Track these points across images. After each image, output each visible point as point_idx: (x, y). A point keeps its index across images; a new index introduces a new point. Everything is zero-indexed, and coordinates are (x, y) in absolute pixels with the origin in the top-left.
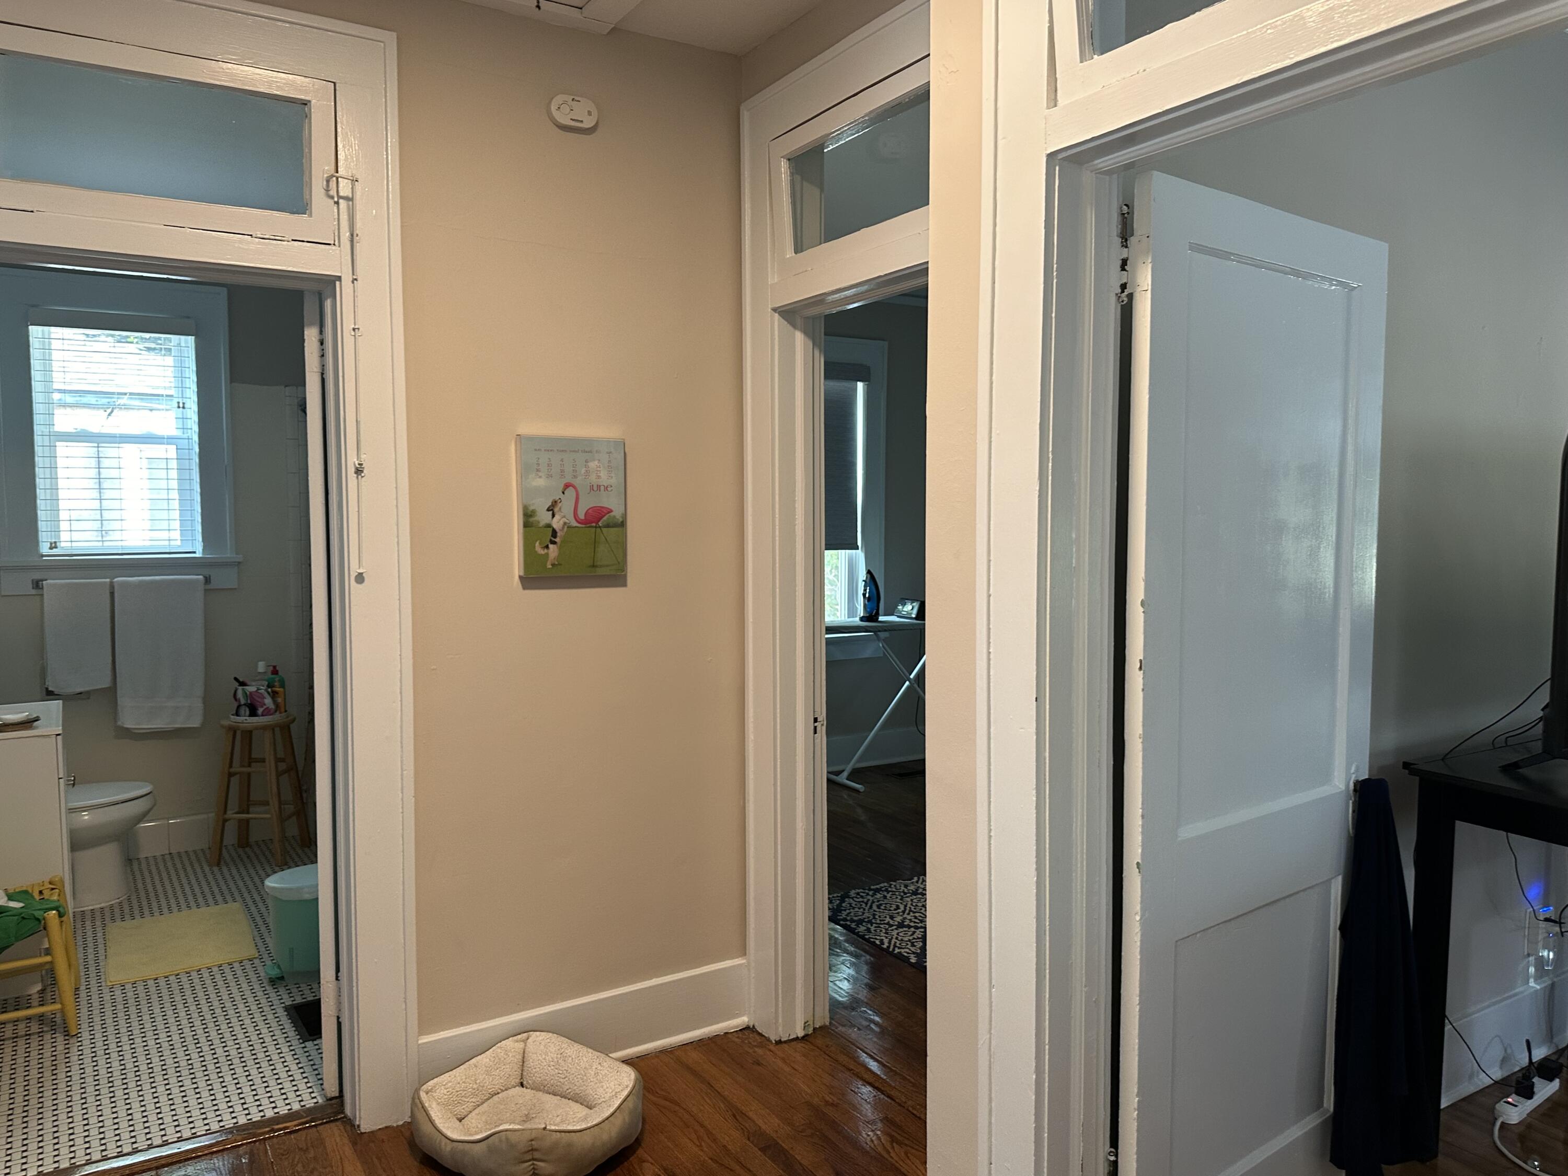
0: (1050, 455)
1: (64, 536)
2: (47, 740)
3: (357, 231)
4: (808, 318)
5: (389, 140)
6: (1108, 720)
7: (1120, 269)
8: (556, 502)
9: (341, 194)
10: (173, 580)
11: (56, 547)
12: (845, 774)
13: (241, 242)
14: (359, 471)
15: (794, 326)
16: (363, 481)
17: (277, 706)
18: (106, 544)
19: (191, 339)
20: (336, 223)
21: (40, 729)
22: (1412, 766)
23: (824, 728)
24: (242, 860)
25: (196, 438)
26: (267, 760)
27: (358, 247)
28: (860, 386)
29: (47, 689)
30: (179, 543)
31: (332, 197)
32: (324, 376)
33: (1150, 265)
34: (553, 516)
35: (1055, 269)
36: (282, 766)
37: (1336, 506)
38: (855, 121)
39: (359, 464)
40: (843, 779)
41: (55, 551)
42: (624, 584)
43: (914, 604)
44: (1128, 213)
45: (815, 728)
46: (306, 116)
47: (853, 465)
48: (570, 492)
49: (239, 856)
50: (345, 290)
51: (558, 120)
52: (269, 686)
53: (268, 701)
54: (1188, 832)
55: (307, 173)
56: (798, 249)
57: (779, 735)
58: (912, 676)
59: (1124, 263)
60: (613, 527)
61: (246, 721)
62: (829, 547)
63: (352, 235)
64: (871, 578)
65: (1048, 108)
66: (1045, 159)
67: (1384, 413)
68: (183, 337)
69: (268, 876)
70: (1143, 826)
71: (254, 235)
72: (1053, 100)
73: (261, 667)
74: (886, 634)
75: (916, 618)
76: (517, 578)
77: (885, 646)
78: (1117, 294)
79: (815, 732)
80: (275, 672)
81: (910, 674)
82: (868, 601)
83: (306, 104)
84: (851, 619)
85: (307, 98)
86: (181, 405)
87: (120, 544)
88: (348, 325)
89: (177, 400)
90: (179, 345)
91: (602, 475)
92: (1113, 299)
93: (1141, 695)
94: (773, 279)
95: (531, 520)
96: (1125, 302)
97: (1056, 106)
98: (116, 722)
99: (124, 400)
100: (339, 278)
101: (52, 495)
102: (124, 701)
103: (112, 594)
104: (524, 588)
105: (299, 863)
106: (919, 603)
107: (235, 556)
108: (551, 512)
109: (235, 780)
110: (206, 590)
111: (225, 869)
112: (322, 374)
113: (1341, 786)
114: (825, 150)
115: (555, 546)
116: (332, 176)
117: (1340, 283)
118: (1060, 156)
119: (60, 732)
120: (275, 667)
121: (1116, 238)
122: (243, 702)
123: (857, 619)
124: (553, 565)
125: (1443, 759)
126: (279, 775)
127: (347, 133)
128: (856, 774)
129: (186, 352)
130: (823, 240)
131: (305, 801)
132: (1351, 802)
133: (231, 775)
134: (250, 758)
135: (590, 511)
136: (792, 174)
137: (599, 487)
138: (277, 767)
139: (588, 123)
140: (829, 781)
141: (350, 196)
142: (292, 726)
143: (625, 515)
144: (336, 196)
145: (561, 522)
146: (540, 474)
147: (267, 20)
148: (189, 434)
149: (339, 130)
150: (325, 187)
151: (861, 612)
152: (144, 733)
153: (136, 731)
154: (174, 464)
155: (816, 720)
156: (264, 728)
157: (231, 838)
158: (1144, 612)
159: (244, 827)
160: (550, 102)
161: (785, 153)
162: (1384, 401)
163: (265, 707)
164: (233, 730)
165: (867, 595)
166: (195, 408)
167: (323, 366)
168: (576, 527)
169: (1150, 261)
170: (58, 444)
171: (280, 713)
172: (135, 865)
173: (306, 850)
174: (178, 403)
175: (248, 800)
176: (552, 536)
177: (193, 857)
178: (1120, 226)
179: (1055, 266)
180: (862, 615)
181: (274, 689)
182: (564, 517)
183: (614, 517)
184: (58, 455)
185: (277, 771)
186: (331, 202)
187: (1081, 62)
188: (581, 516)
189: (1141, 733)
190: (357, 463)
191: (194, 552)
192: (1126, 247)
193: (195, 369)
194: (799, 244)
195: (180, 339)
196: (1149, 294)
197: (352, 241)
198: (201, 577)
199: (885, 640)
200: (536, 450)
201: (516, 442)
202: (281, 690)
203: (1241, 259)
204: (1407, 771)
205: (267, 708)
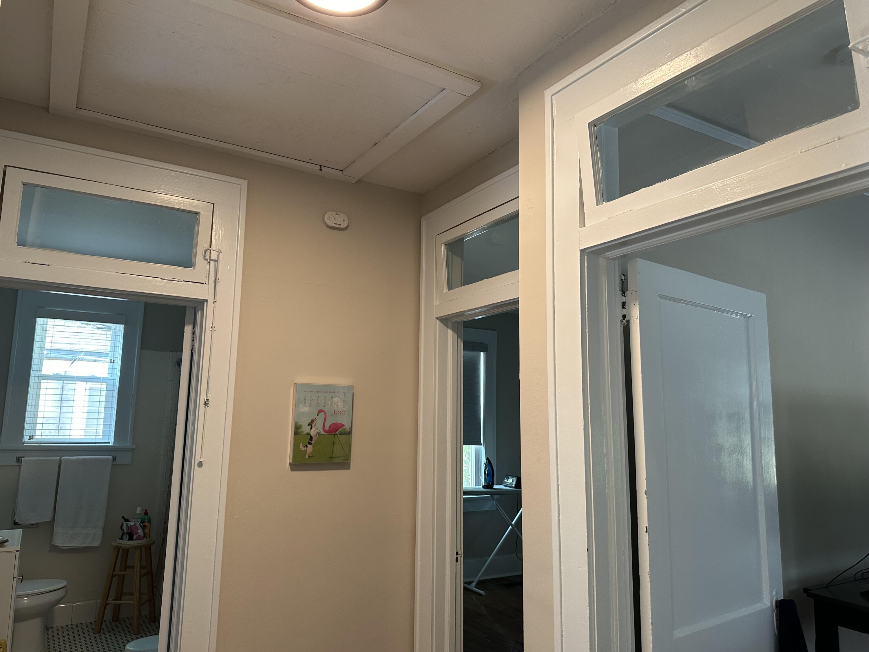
0: (589, 406)
1: (38, 432)
2: (11, 554)
3: (219, 276)
4: (455, 322)
5: (240, 232)
6: (629, 563)
7: (622, 308)
8: (313, 420)
9: (212, 258)
10: (96, 459)
11: (32, 439)
12: (474, 584)
13: (156, 281)
14: (206, 404)
15: (448, 327)
16: (208, 409)
17: (145, 534)
18: (60, 437)
19: (122, 326)
20: (208, 273)
21: (8, 547)
22: (810, 592)
23: (462, 558)
24: (113, 630)
25: (118, 379)
26: (135, 568)
27: (218, 285)
28: (482, 354)
29: (15, 521)
30: (101, 437)
31: (207, 260)
32: (193, 351)
33: (638, 306)
34: (311, 428)
35: (587, 307)
36: (144, 571)
37: (750, 436)
38: (480, 227)
39: (207, 400)
40: (472, 587)
41: (32, 441)
42: (349, 468)
43: (514, 478)
44: (625, 279)
45: (457, 558)
46: (197, 220)
47: (478, 397)
48: (322, 415)
49: (112, 627)
50: (209, 307)
51: (328, 224)
52: (141, 522)
53: (140, 531)
54: (680, 633)
55: (195, 247)
56: (450, 288)
57: (435, 563)
58: (513, 523)
59: (624, 305)
60: (344, 435)
61: (127, 543)
62: (466, 443)
63: (216, 279)
64: (489, 462)
65: (580, 227)
66: (579, 252)
67: (772, 384)
68: (118, 325)
69: (128, 642)
70: (652, 630)
71: (163, 278)
72: (583, 223)
73: (139, 510)
74: (498, 496)
75: (515, 487)
76: (288, 464)
77: (497, 503)
78: (621, 320)
79: (457, 561)
80: (146, 514)
81: (512, 522)
82: (487, 476)
83: (197, 214)
84: (477, 487)
85: (198, 211)
86: (112, 361)
87: (67, 437)
88: (209, 324)
89: (110, 358)
90: (115, 329)
91: (340, 405)
92: (619, 323)
93: (647, 547)
94: (436, 302)
95: (299, 430)
96: (625, 325)
97: (584, 226)
98: (51, 542)
99: (82, 356)
100: (207, 301)
101: (35, 409)
102: (58, 530)
103: (60, 466)
104: (292, 470)
105: (148, 634)
106: (516, 478)
107: (131, 445)
108: (310, 426)
109: (115, 579)
110: (112, 464)
111: (103, 636)
112: (192, 350)
113: (768, 604)
114: (464, 240)
115: (311, 446)
116: (208, 249)
117: (741, 315)
118: (587, 251)
119: (19, 549)
120: (146, 511)
121: (619, 291)
122: (125, 531)
123: (481, 487)
124: (309, 457)
125: (826, 587)
126: (141, 576)
127: (218, 228)
128: (481, 584)
129: (119, 333)
130: (463, 284)
131: (154, 593)
132: (775, 614)
133: (113, 576)
134: (126, 565)
135: (332, 426)
136: (447, 252)
137: (338, 412)
138: (140, 570)
139: (343, 226)
140: (465, 588)
141: (217, 259)
142: (152, 546)
143: (351, 428)
144: (209, 259)
145: (316, 432)
146: (306, 405)
147: (182, 174)
148: (115, 377)
149: (214, 226)
150: (203, 255)
151: (483, 482)
152: (66, 549)
153: (62, 548)
154: (104, 393)
155: (457, 553)
156: (136, 547)
157: (108, 615)
158: (647, 498)
159: (117, 608)
160: (324, 215)
161: (445, 241)
162: (771, 377)
163: (138, 535)
164: (118, 549)
165: (487, 473)
166: (119, 362)
167: (193, 346)
168: (323, 435)
169: (638, 304)
170: (42, 381)
171: (146, 538)
172: (50, 631)
173: (152, 624)
174: (111, 360)
175: (122, 592)
176: (310, 440)
177: (85, 627)
178: (620, 286)
179: (587, 306)
180: (484, 484)
181: (145, 524)
182: (317, 429)
183: (345, 429)
184: (41, 387)
185: (140, 573)
186: (206, 262)
187: (597, 205)
188: (327, 428)
189: (649, 571)
190: (205, 399)
191: (109, 443)
192: (625, 296)
193: (122, 342)
194: (451, 285)
195: (116, 326)
196: (638, 321)
197: (215, 282)
198: (111, 457)
199: (497, 500)
200: (304, 391)
201: (294, 387)
202: (149, 524)
203: (687, 302)
204: (806, 594)
205: (140, 535)
